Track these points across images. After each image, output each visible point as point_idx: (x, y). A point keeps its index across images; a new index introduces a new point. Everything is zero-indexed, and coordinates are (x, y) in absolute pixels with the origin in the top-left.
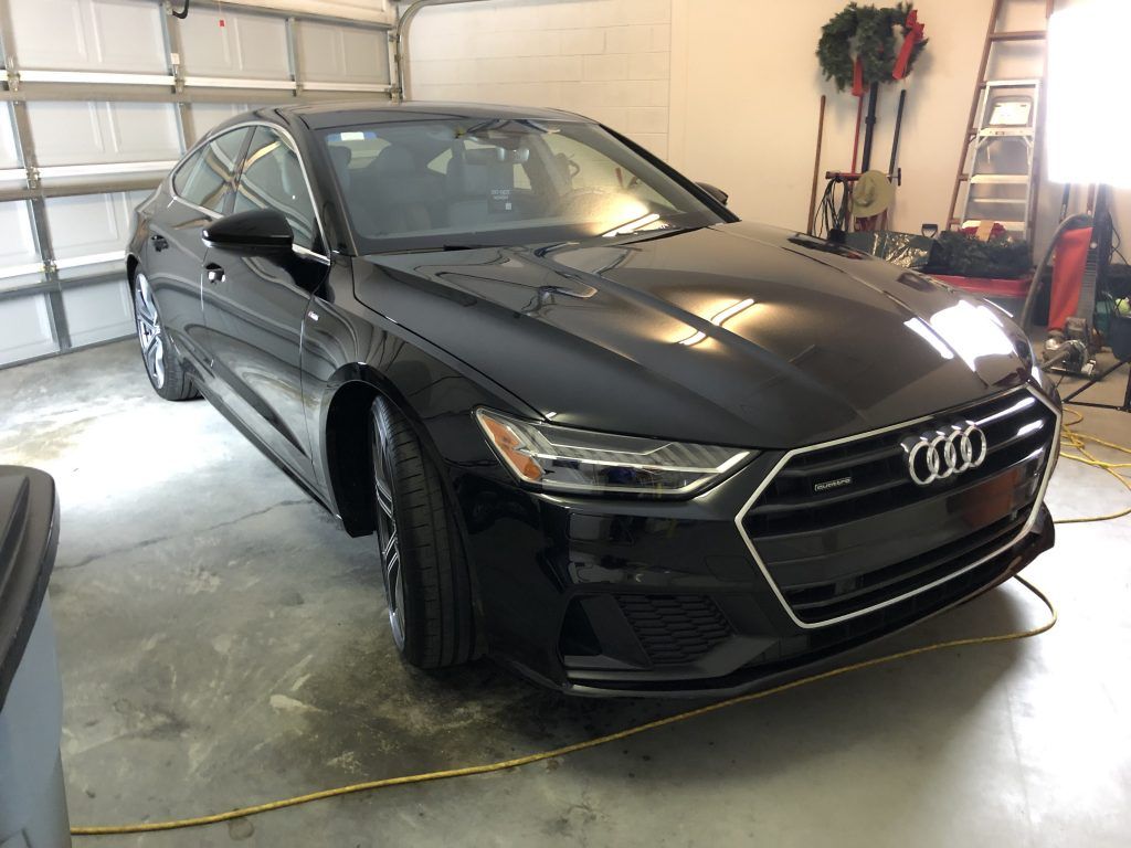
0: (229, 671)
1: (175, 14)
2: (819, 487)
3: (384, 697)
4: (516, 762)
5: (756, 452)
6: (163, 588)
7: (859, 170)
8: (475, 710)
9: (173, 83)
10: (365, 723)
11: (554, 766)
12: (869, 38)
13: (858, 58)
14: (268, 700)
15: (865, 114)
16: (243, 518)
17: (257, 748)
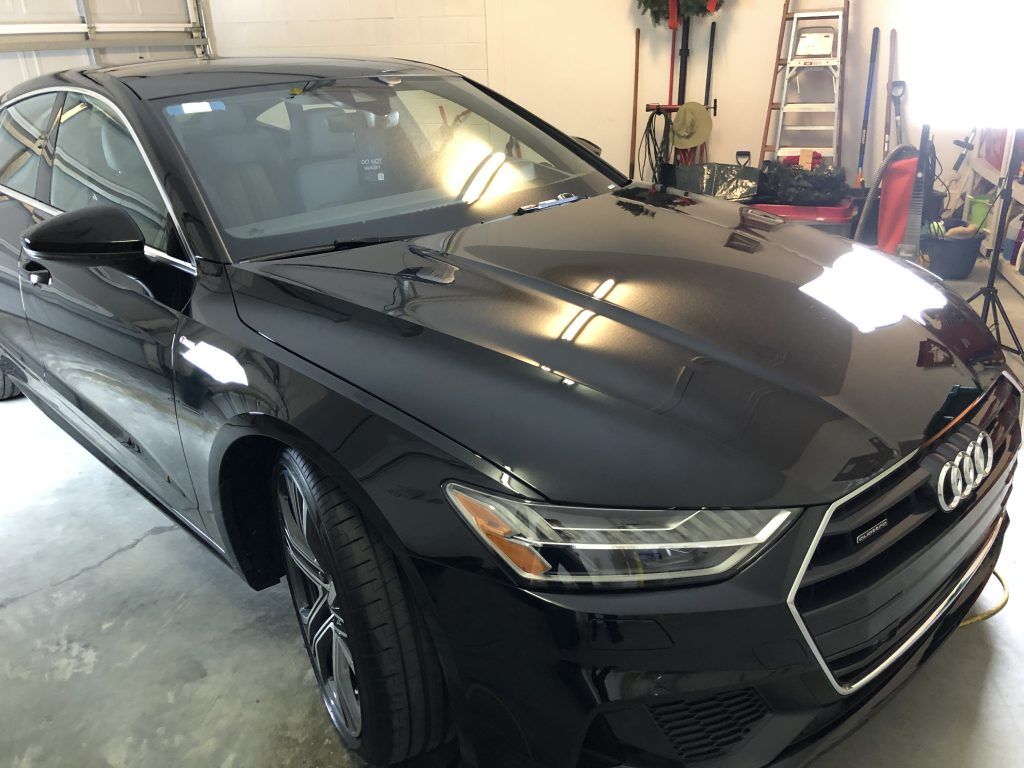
2: (860, 539)
5: (797, 510)
7: (675, 102)
15: (679, 46)
16: (109, 558)
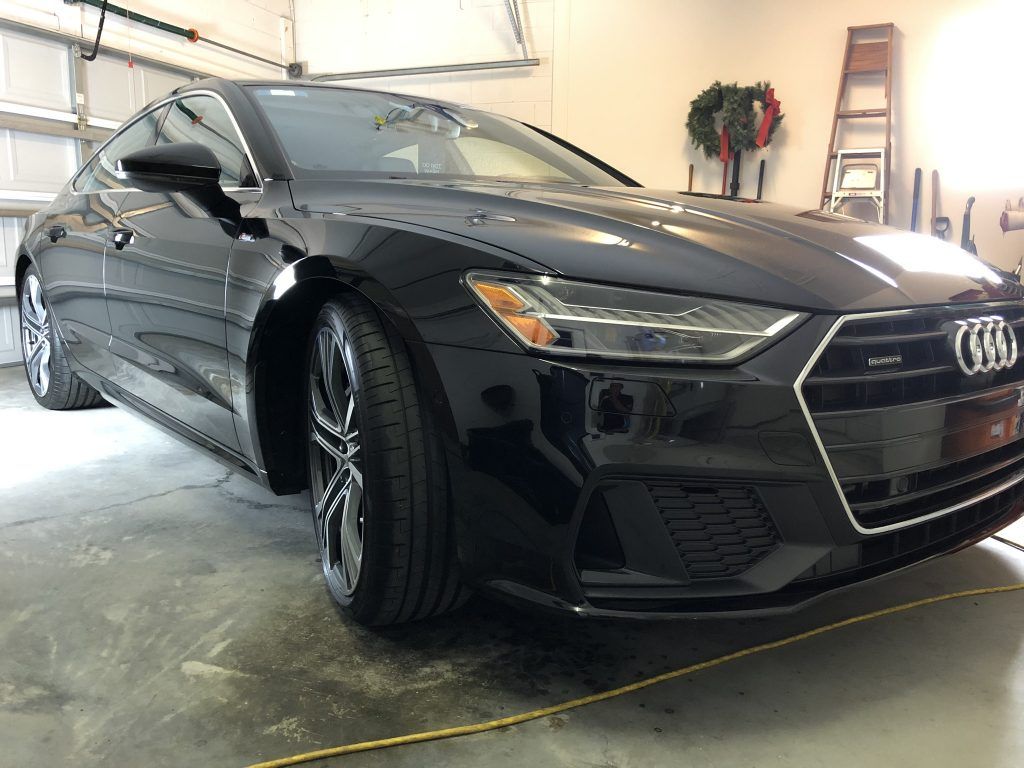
0: (126, 640)
1: (83, 56)
2: (872, 362)
3: (327, 660)
4: (510, 720)
5: (806, 315)
6: (41, 563)
8: (444, 669)
9: (77, 121)
10: (307, 685)
11: (558, 724)
12: (734, 109)
13: (725, 127)
14: (178, 667)
15: (730, 180)
16: (140, 500)
17: (167, 718)
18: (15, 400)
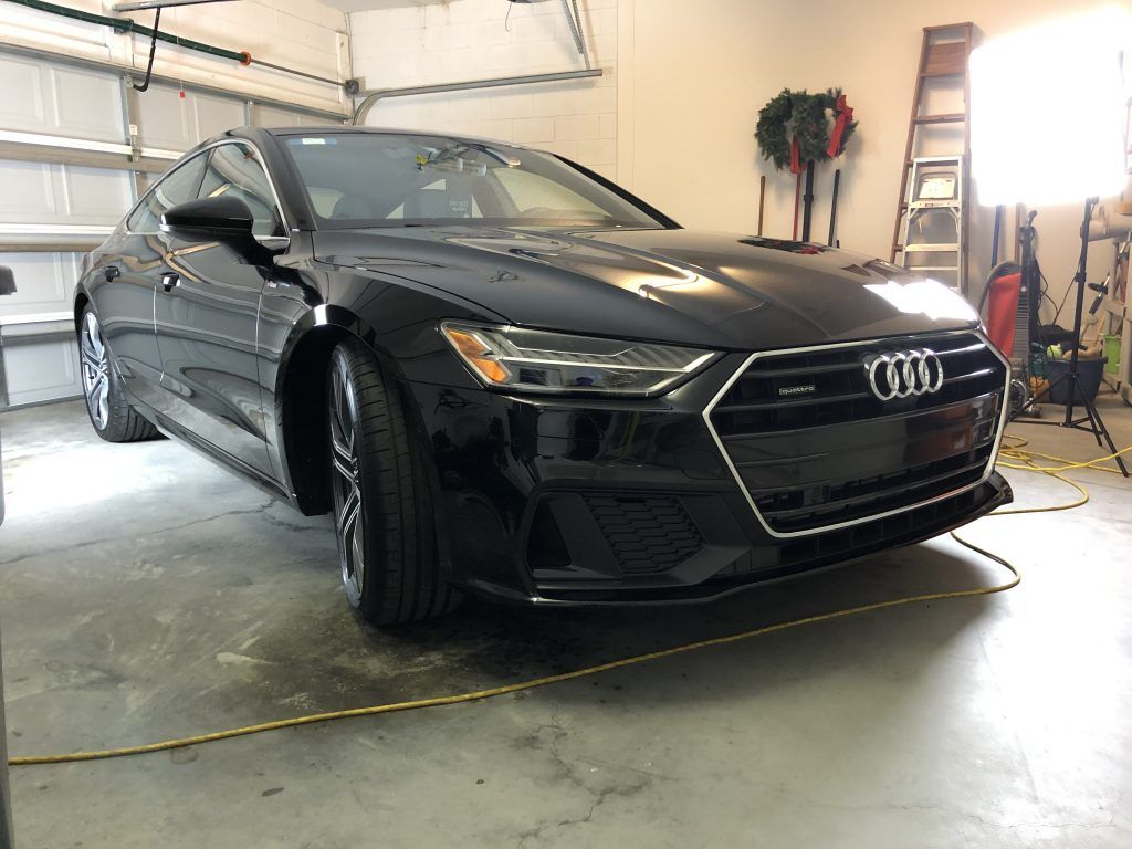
0: (172, 637)
1: (135, 87)
2: (784, 391)
3: (338, 651)
4: (481, 694)
5: (720, 353)
6: (101, 578)
7: (800, 239)
8: (437, 658)
9: (130, 152)
10: (319, 671)
11: (520, 697)
12: (803, 118)
13: (794, 137)
14: (214, 657)
15: (803, 192)
16: (190, 524)
17: (202, 693)
18: (77, 433)
